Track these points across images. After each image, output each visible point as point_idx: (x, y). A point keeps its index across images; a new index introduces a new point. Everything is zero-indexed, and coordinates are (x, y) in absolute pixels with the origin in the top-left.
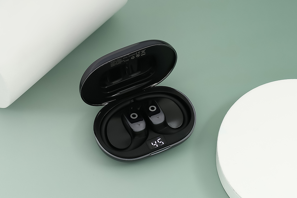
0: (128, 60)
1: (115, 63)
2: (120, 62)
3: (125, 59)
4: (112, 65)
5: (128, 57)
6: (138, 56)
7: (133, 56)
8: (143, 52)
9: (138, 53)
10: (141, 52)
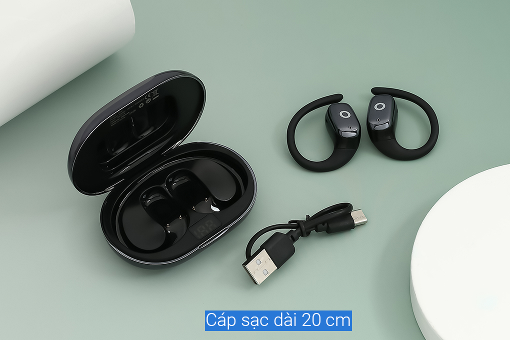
0: (135, 110)
1: (117, 119)
2: (123, 117)
3: (130, 111)
4: (113, 124)
5: (135, 105)
6: (148, 101)
7: (141, 102)
8: (155, 93)
9: (147, 97)
10: (152, 95)
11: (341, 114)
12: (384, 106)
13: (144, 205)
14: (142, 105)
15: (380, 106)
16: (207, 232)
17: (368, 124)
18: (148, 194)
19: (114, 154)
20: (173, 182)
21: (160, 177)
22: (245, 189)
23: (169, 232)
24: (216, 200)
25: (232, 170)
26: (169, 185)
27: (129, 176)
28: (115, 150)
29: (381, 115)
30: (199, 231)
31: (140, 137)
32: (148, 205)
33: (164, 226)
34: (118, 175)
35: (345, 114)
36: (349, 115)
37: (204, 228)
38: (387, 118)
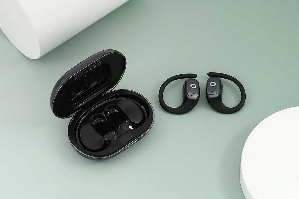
0: (88, 71)
1: (77, 76)
2: (81, 75)
3: (85, 72)
4: (76, 79)
5: (87, 69)
6: (95, 66)
7: (91, 67)
8: (99, 62)
9: (94, 64)
10: (97, 63)
11: (191, 85)
12: (215, 84)
13: (92, 124)
14: (91, 69)
15: (213, 84)
16: (127, 140)
17: (207, 95)
18: (94, 118)
19: (75, 96)
20: (108, 112)
21: (101, 109)
22: (148, 117)
23: (106, 140)
24: (132, 122)
26: (106, 113)
27: (83, 108)
28: (76, 93)
29: (214, 89)
30: (123, 140)
31: (89, 87)
33: (103, 136)
34: (78, 107)
35: (193, 86)
36: (196, 87)
37: (125, 138)
38: (217, 91)
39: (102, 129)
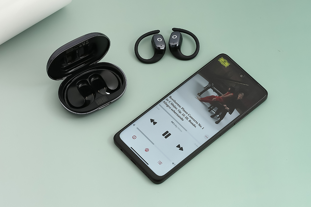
0: (78, 48)
1: (69, 51)
2: (72, 50)
3: (76, 48)
4: (67, 53)
5: (78, 46)
6: (84, 44)
7: (81, 45)
8: (87, 41)
10: (85, 42)
11: (158, 39)
13: (78, 87)
15: (175, 37)
16: (102, 103)
17: (169, 45)
18: (80, 83)
21: (86, 76)
25: (118, 76)
26: (90, 80)
27: (73, 73)
29: (175, 40)
30: (99, 102)
32: (79, 87)
33: (85, 97)
34: (68, 73)
35: (160, 40)
36: (161, 40)
37: (101, 100)
38: (177, 42)
39: (84, 92)
